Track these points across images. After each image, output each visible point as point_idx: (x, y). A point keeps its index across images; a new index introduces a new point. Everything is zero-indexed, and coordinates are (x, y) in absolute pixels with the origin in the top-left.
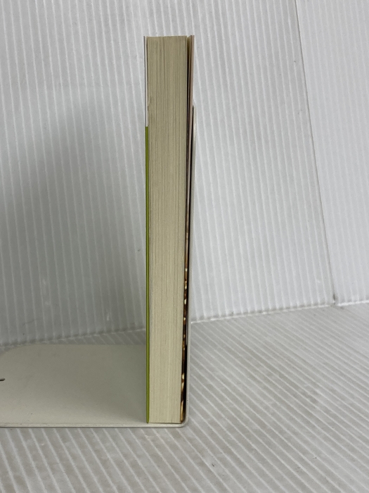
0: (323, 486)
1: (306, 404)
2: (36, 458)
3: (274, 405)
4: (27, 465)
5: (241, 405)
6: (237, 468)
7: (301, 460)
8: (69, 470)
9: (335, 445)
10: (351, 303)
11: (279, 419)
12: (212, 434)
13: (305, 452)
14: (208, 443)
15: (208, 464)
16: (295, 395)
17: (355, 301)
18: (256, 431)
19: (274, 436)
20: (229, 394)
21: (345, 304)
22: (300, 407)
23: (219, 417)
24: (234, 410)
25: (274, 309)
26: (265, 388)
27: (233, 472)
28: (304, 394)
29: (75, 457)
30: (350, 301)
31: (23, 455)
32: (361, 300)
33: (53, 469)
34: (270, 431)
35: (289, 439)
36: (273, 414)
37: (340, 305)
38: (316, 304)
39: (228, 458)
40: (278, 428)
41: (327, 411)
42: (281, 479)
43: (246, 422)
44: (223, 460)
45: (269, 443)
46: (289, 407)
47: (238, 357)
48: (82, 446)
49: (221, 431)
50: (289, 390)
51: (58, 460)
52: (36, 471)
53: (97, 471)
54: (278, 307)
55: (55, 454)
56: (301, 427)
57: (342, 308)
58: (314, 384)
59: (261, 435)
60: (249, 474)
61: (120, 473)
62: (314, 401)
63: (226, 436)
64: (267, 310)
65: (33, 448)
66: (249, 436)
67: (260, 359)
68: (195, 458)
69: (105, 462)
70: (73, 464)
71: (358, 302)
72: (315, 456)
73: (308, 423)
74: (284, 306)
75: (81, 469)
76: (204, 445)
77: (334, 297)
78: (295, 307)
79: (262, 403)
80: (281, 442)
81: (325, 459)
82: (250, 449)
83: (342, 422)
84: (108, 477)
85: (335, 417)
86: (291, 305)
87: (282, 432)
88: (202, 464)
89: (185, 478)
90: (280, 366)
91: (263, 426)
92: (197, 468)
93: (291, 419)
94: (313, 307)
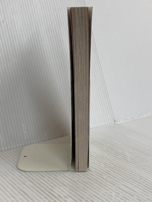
0: (141, 180)
1: (123, 157)
2: (52, 183)
3: (114, 158)
4: (50, 185)
5: (104, 160)
6: (114, 178)
7: (131, 174)
8: (65, 185)
9: (139, 168)
10: (120, 123)
11: (118, 163)
12: (101, 169)
13: (131, 171)
14: (101, 172)
15: (105, 178)
16: (119, 155)
17: (121, 122)
18: (113, 167)
19: (120, 168)
20: (99, 157)
21: (118, 123)
22: (122, 158)
23: (100, 164)
24: (103, 161)
25: (97, 127)
26: (108, 153)
27: (114, 179)
28: (121, 154)
29: (64, 181)
30: (119, 122)
31: (47, 182)
32: (123, 121)
33: (59, 186)
34: (117, 166)
35: (124, 168)
36: (116, 161)
37: (117, 123)
38: (110, 124)
39: (110, 176)
40: (119, 165)
41: (131, 159)
42: (129, 180)
43: (109, 165)
44: (108, 176)
45: (120, 170)
46: (119, 158)
47: (95, 145)
48: (64, 178)
49: (103, 168)
50: (116, 153)
51: (59, 183)
52: (55, 187)
53: (74, 185)
54: (98, 126)
55: (57, 181)
56: (126, 164)
57: (118, 124)
58: (123, 151)
59: (116, 168)
60: (119, 179)
61: (81, 184)
62: (126, 156)
63: (106, 170)
64: (95, 128)
65: (49, 180)
66: (112, 169)
67: (102, 144)
68: (100, 177)
69: (74, 181)
70: (64, 183)
71: (122, 122)
72: (135, 172)
73: (127, 163)
74: (100, 126)
75: (68, 184)
76: (101, 173)
77: (115, 121)
78: (103, 126)
79: (110, 158)
80: (123, 169)
81: (138, 173)
82: (115, 173)
83: (137, 161)
84: (78, 186)
85: (134, 160)
86: (102, 125)
87: (121, 166)
88: (103, 178)
89: (101, 183)
90: (109, 146)
91: (115, 165)
92: (102, 179)
93: (122, 162)
94: (109, 125)
